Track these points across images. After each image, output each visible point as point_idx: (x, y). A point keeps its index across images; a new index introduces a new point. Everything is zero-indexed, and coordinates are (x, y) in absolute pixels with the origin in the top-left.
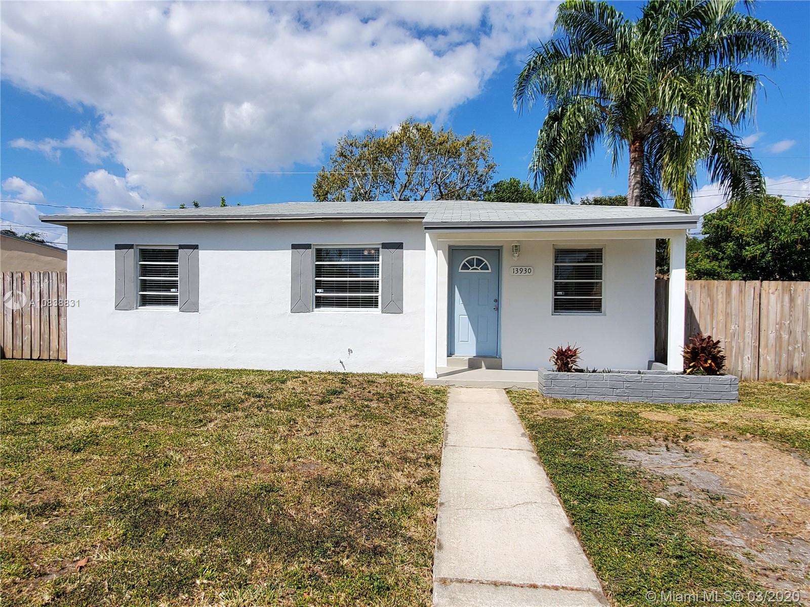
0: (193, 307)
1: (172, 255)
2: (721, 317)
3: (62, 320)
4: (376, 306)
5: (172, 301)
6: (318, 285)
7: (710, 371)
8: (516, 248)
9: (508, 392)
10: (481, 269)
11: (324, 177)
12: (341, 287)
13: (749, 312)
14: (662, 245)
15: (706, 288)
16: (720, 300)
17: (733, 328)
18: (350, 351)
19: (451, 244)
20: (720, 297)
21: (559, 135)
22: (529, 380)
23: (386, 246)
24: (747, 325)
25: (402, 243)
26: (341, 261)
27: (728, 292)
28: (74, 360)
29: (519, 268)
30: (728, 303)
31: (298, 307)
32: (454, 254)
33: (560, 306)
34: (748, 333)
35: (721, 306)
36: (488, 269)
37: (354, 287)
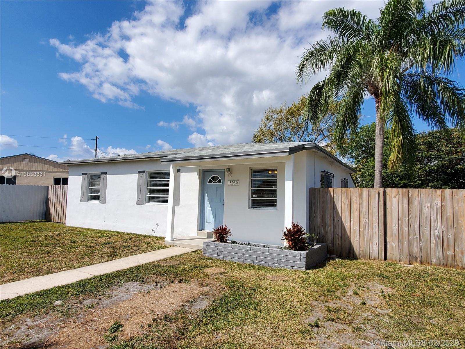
1: (99, 177)
2: (356, 213)
5: (98, 198)
6: (149, 191)
10: (218, 182)
13: (375, 210)
15: (345, 193)
16: (355, 202)
17: (364, 221)
18: (158, 225)
20: (355, 200)
24: (374, 220)
25: (180, 169)
29: (232, 181)
31: (140, 201)
32: (203, 174)
33: (255, 204)
34: (375, 225)
35: (355, 206)
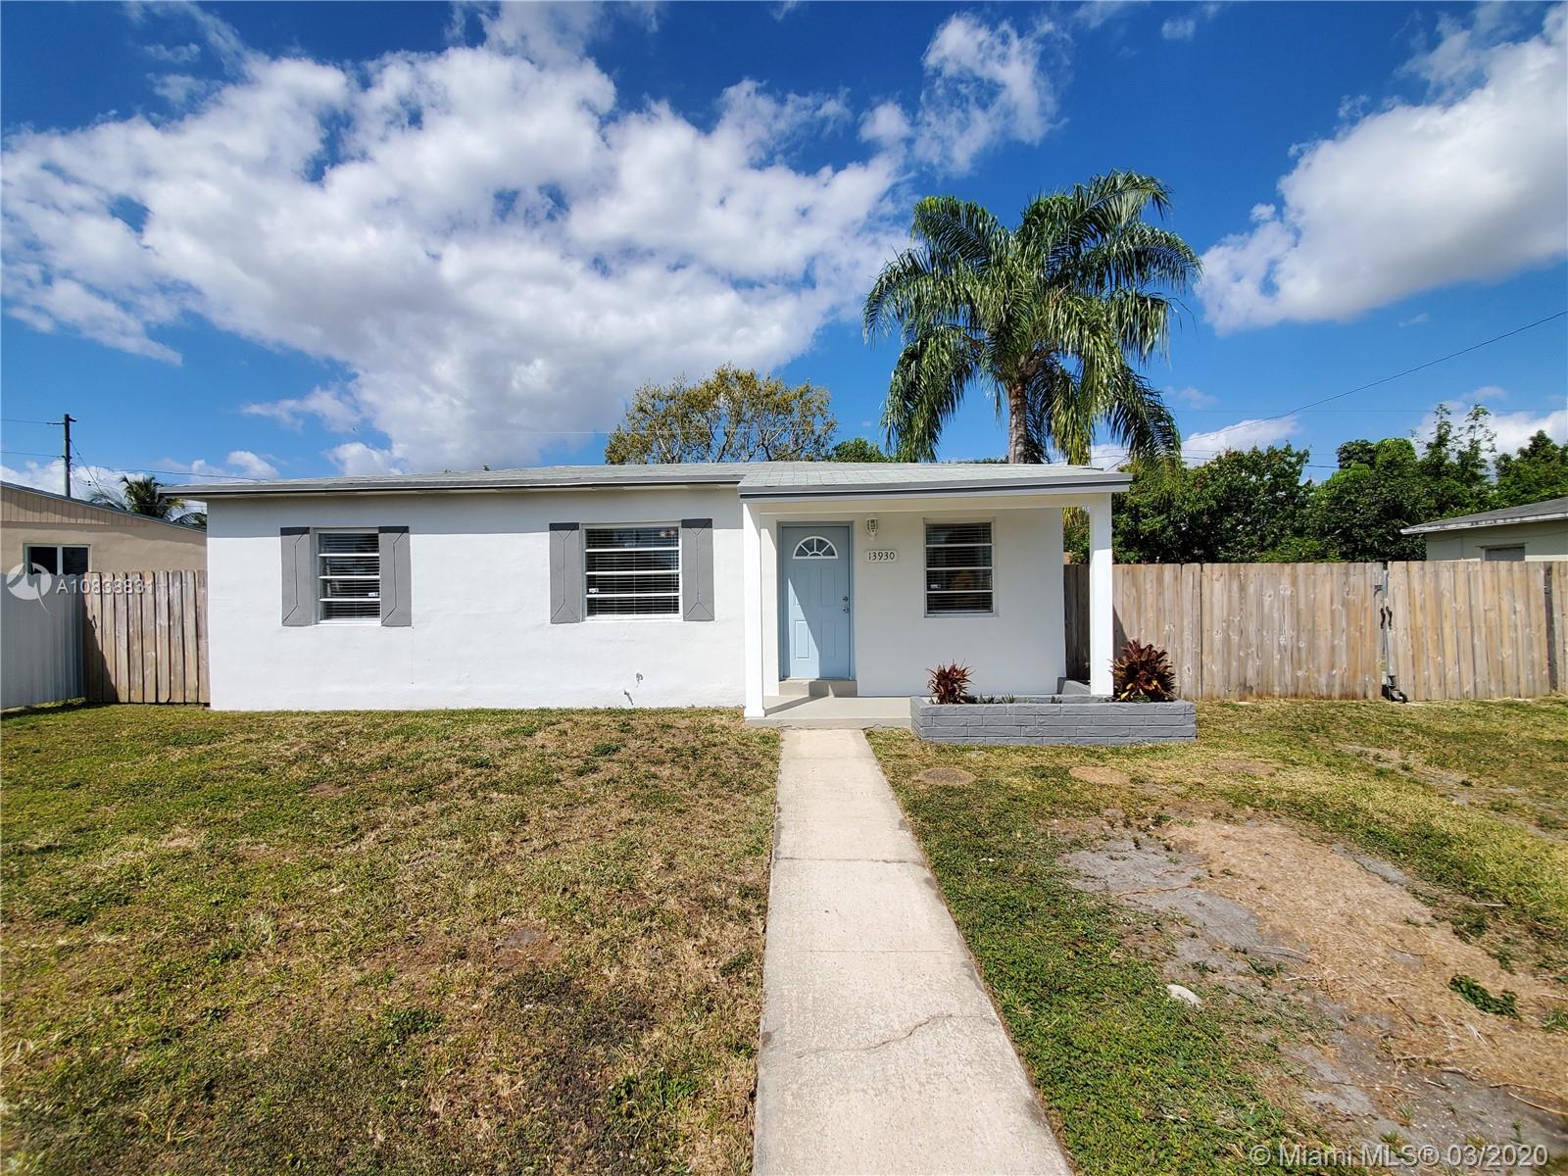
0: (403, 619)
1: (371, 542)
2: (1151, 614)
3: (202, 643)
4: (676, 610)
5: (371, 611)
6: (592, 582)
7: (1155, 696)
8: (873, 524)
9: (869, 735)
10: (824, 554)
11: (620, 439)
12: (625, 585)
13: (1187, 606)
15: (1130, 574)
16: (1149, 591)
17: (1167, 628)
18: (639, 677)
19: (781, 519)
20: (1149, 587)
21: (918, 378)
22: (896, 712)
23: (687, 524)
24: (1185, 624)
25: (711, 520)
26: (623, 547)
27: (1160, 580)
28: (221, 703)
29: (877, 552)
30: (1160, 594)
31: (561, 614)
32: (785, 533)
33: (937, 604)
35: (1150, 599)
36: (834, 555)
37: (644, 584)
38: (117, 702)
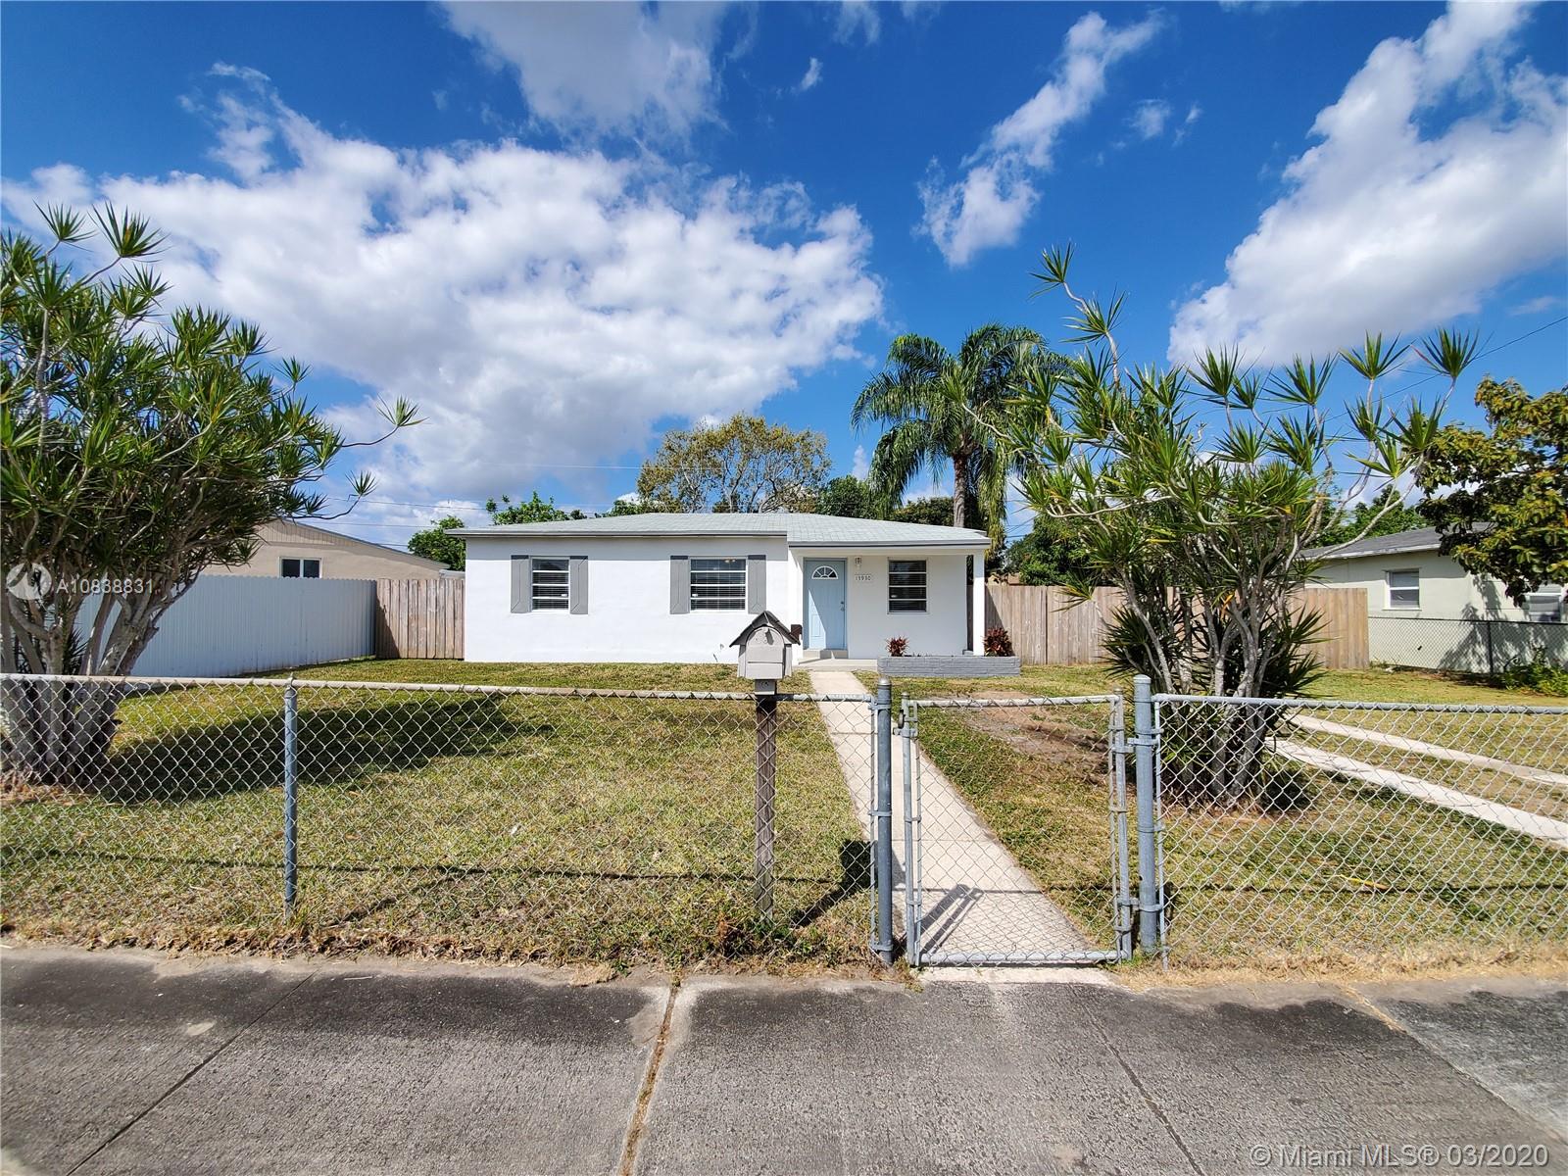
0: (581, 609)
1: (563, 564)
2: (1018, 615)
4: (743, 607)
5: (563, 605)
6: (693, 590)
7: (1001, 654)
8: (859, 560)
9: (854, 673)
10: (830, 577)
12: (713, 592)
13: (1038, 609)
14: (970, 560)
15: (1006, 592)
16: (1017, 602)
17: (1027, 623)
18: (722, 646)
19: (807, 558)
20: (1017, 599)
21: (891, 456)
22: (870, 663)
23: (751, 557)
24: (1037, 620)
25: (766, 555)
26: (712, 570)
27: (1023, 594)
28: (471, 656)
29: (861, 576)
30: (1022, 603)
31: (676, 609)
32: (807, 564)
33: (894, 607)
34: (1038, 627)
35: (1017, 606)
36: (835, 577)
37: (724, 592)
38: (399, 658)
